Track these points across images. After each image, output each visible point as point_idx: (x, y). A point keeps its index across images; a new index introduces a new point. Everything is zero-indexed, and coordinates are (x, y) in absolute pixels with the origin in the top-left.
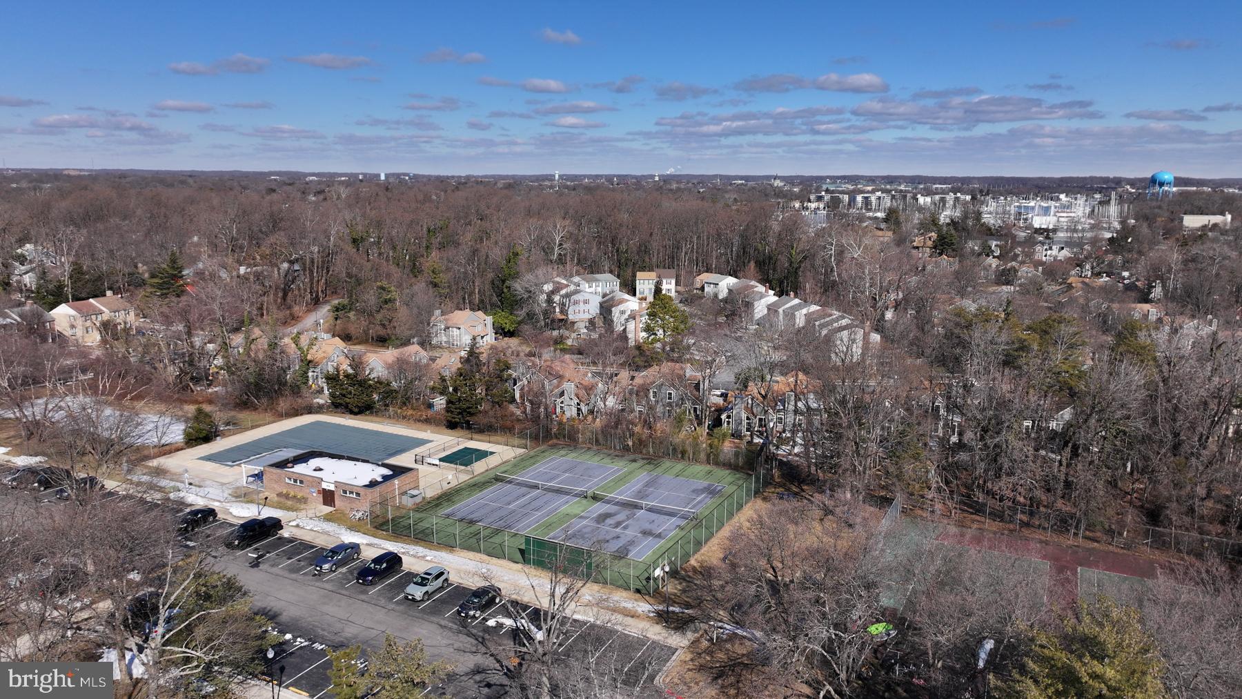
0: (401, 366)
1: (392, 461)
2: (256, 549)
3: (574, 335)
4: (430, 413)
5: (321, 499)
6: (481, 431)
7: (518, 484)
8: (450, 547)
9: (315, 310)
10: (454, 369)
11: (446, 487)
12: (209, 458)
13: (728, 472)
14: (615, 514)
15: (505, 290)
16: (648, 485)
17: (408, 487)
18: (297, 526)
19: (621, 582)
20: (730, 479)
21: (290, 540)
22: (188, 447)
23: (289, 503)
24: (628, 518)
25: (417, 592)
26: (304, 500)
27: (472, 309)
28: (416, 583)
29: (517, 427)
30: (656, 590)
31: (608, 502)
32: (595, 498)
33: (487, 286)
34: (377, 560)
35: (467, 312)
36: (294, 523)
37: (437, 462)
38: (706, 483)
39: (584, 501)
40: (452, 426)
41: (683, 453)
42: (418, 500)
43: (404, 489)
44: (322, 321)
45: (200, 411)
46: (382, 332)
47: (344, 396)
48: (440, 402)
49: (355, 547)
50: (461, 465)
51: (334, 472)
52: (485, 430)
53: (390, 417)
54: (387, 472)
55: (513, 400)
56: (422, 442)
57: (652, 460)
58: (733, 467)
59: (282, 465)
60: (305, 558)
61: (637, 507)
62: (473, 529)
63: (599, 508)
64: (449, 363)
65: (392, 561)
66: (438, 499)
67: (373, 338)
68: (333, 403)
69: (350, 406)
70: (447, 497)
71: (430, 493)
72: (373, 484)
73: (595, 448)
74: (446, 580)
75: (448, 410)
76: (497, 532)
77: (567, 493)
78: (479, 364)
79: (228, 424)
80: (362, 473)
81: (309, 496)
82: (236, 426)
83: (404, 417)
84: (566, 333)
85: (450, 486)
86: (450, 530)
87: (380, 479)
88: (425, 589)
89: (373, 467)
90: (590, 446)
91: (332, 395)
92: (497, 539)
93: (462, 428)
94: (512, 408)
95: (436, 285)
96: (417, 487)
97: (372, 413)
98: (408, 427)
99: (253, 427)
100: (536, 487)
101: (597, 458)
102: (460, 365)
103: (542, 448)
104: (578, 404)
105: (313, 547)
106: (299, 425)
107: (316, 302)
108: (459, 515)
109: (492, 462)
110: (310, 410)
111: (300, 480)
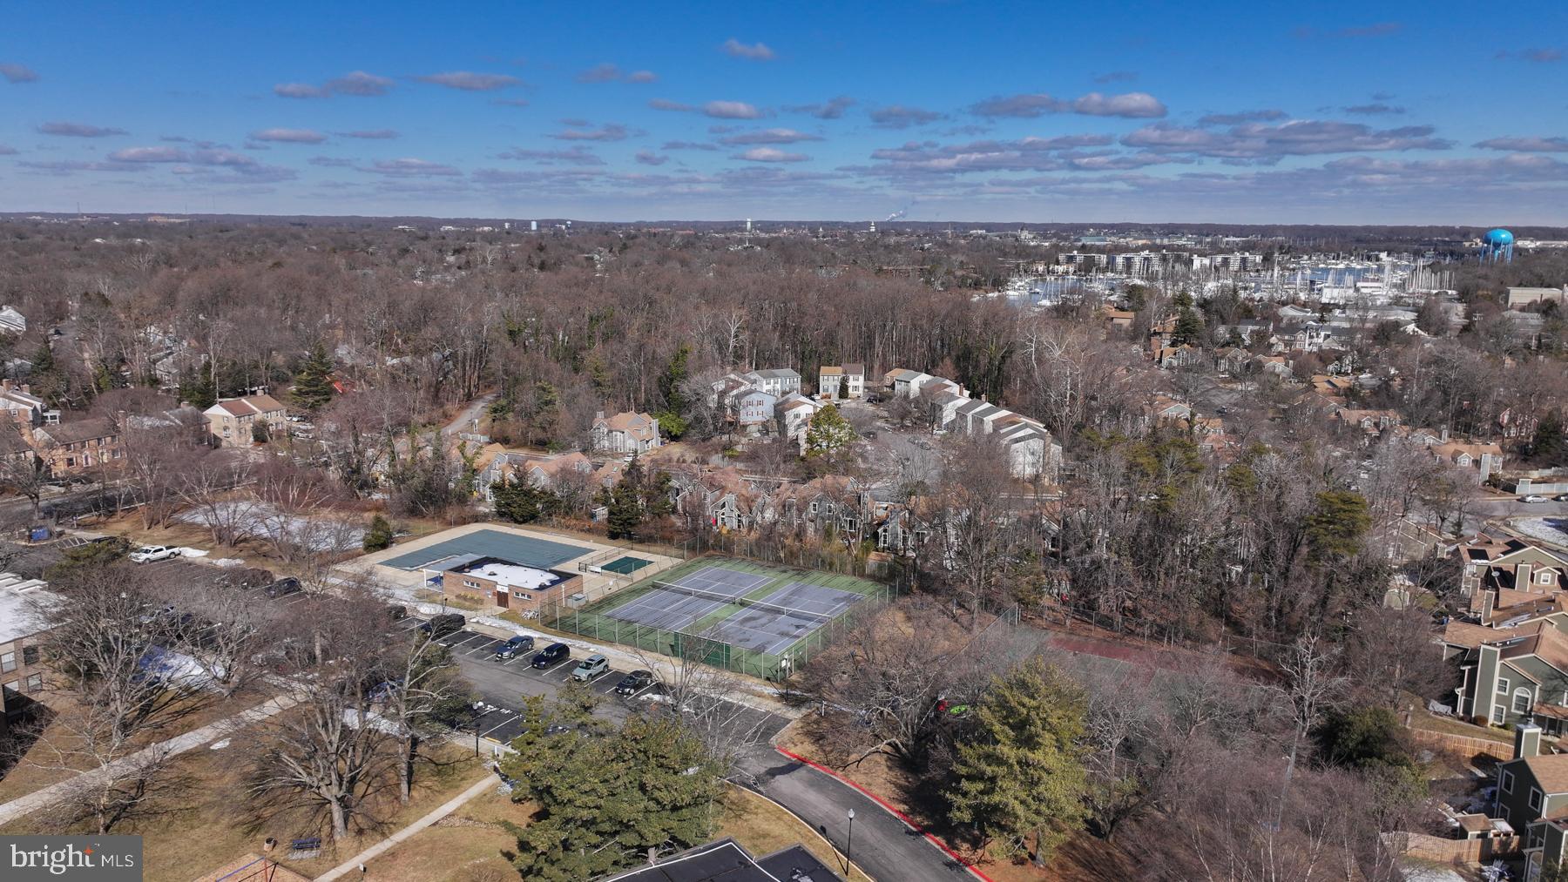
0: (565, 474)
1: (557, 568)
2: (444, 640)
3: (744, 440)
4: (593, 523)
5: (496, 601)
6: (641, 541)
7: (673, 591)
8: (610, 642)
9: (468, 407)
10: (616, 481)
11: (607, 592)
12: (389, 563)
13: (870, 583)
14: (758, 618)
15: (673, 390)
16: (793, 594)
17: (573, 591)
18: (478, 622)
19: (755, 672)
20: (871, 589)
21: (473, 634)
22: (368, 553)
23: (467, 604)
24: (770, 622)
25: (583, 674)
26: (480, 602)
27: (638, 411)
28: (582, 667)
29: (676, 538)
30: (784, 678)
31: (754, 608)
32: (742, 604)
33: (654, 386)
34: (549, 650)
35: (632, 415)
36: (474, 620)
37: (599, 570)
38: (847, 593)
39: (732, 607)
40: (614, 536)
41: (831, 565)
42: (582, 603)
43: (570, 593)
44: (477, 421)
45: (378, 519)
46: (542, 435)
47: (509, 505)
48: (602, 512)
49: (529, 640)
50: (621, 572)
51: (506, 577)
52: (646, 540)
53: (553, 527)
54: (553, 577)
55: (674, 510)
56: (586, 551)
57: (801, 571)
58: (876, 578)
59: (460, 569)
60: (487, 648)
61: (779, 612)
62: (630, 628)
63: (746, 613)
64: (612, 473)
65: (563, 650)
66: (600, 602)
67: (532, 442)
68: (498, 512)
69: (515, 515)
70: (607, 601)
71: (593, 598)
72: (542, 588)
73: (749, 559)
74: (607, 666)
75: (609, 520)
76: (652, 631)
77: (718, 599)
78: (640, 475)
79: (399, 532)
80: (532, 578)
81: (485, 598)
82: (408, 534)
83: (567, 527)
84: (735, 437)
85: (610, 592)
86: (611, 628)
87: (548, 584)
88: (589, 672)
89: (542, 572)
90: (744, 557)
91: (498, 505)
92: (651, 637)
93: (624, 538)
94: (673, 518)
95: (599, 384)
96: (581, 592)
97: (535, 522)
98: (571, 537)
99: (425, 535)
100: (689, 594)
101: (749, 569)
102: (622, 478)
103: (700, 558)
104: (739, 516)
105: (493, 639)
106: (467, 533)
107: (469, 398)
108: (619, 616)
109: (650, 570)
110: (477, 519)
111: (477, 583)
